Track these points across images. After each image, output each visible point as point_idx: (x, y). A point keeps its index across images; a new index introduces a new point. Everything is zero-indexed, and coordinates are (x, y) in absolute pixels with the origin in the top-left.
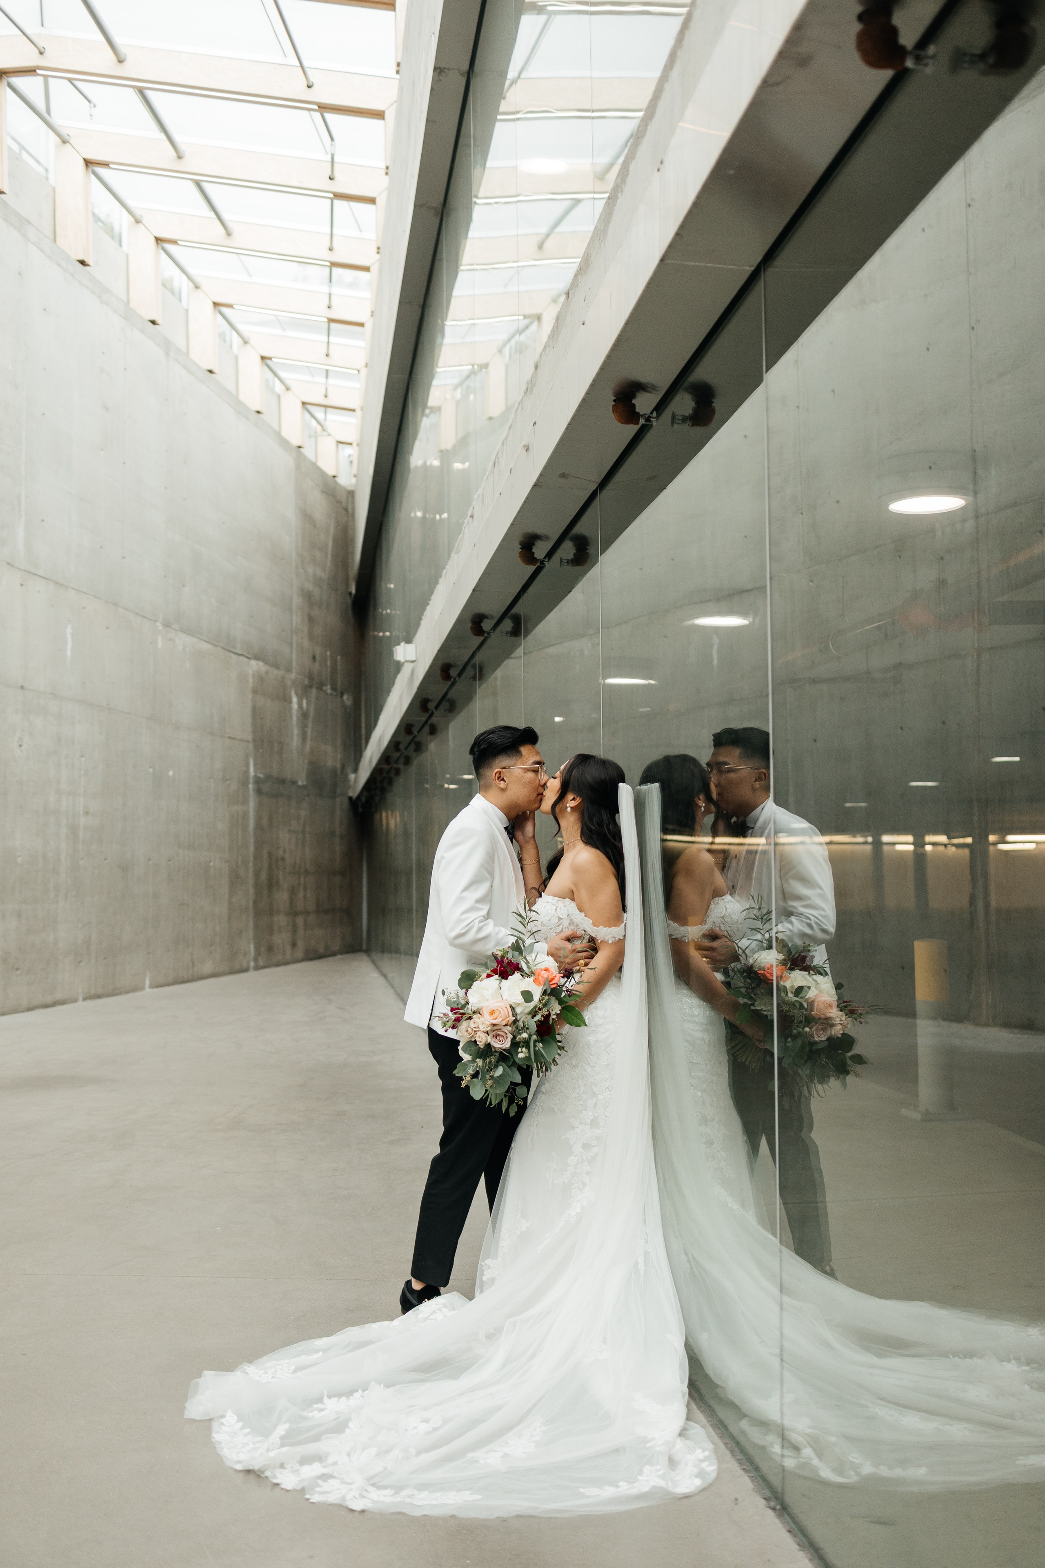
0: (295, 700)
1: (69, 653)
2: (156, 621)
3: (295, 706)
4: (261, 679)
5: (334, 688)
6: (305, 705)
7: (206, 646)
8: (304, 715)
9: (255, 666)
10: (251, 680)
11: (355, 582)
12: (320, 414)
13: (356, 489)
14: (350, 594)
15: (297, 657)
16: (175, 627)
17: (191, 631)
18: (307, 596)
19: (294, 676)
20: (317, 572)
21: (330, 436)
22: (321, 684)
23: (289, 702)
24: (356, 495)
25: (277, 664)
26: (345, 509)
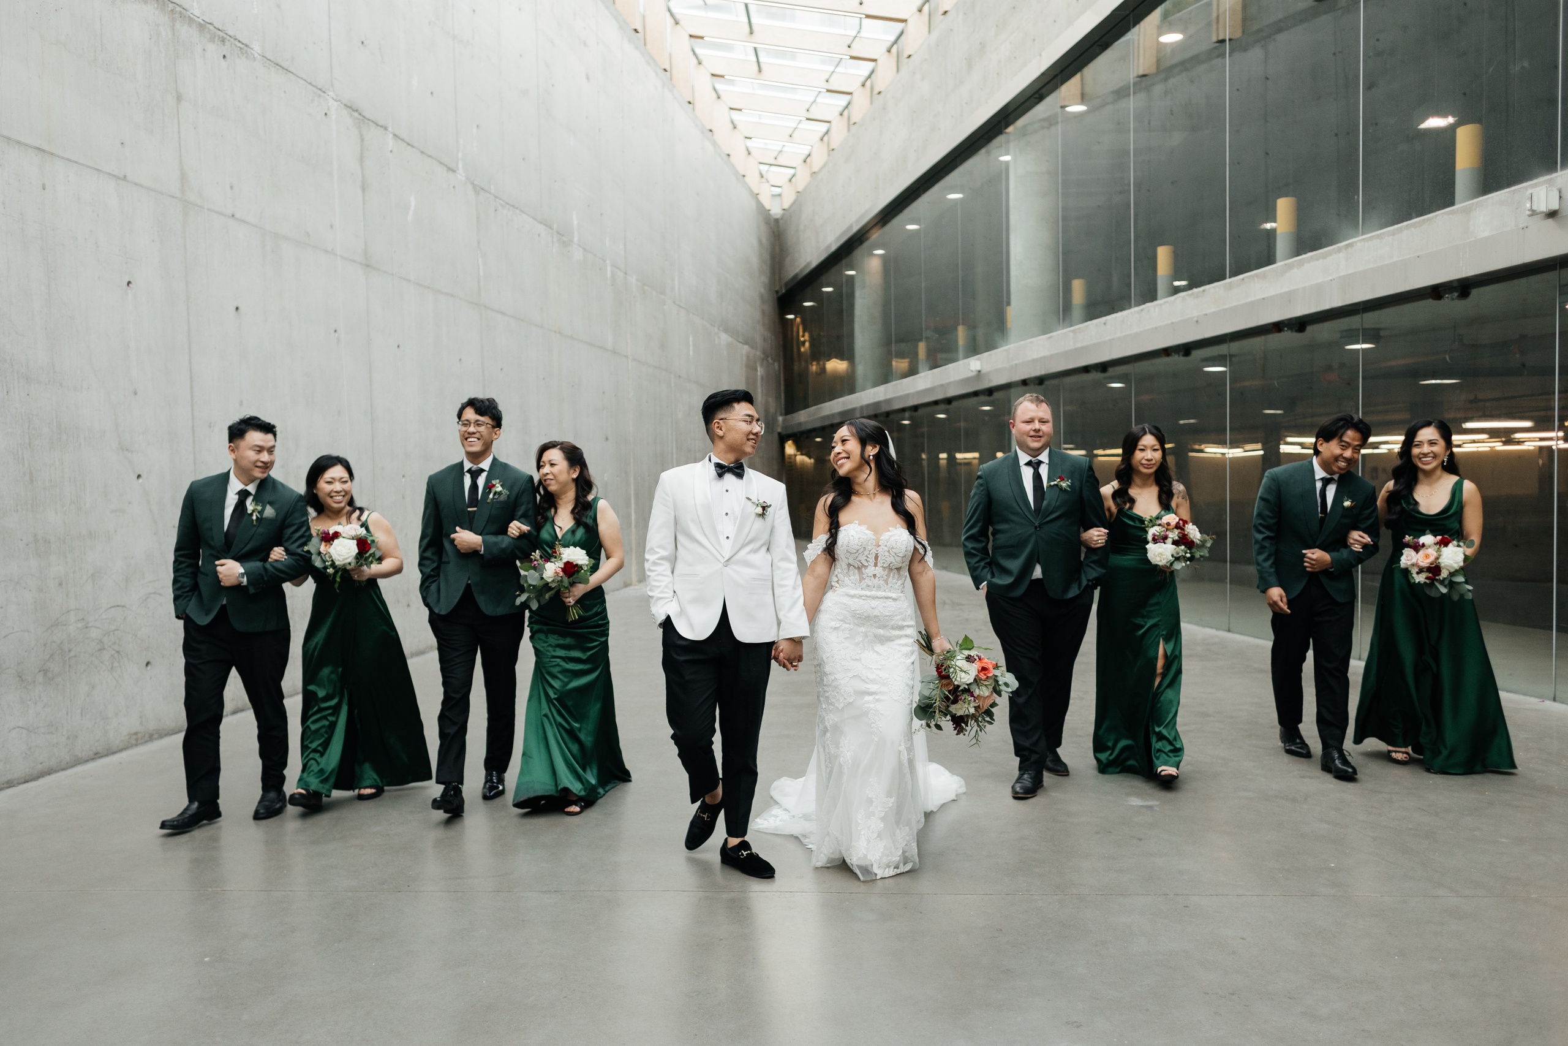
0: (759, 369)
1: (691, 353)
2: (715, 326)
4: (748, 357)
5: (772, 359)
6: (762, 372)
7: (730, 339)
8: (762, 379)
9: (746, 347)
10: (745, 359)
11: (786, 284)
12: (764, 168)
13: (782, 218)
14: (777, 292)
15: (759, 340)
16: (721, 329)
17: (726, 330)
18: (762, 297)
19: (758, 353)
20: (765, 279)
21: (768, 182)
22: (767, 357)
23: (757, 370)
24: (781, 222)
25: (753, 346)
26: (774, 232)
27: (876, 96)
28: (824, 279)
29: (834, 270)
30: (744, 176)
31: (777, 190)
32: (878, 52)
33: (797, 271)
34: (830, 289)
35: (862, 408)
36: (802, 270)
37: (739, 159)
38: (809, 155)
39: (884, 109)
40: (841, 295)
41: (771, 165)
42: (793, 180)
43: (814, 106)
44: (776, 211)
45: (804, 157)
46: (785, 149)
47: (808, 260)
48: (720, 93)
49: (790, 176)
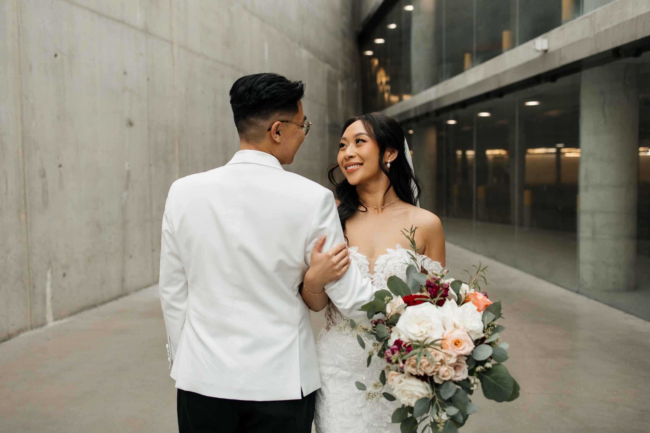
2: (295, 42)
3: (340, 87)
4: (329, 73)
5: (352, 79)
6: (343, 87)
7: (311, 56)
8: (343, 92)
9: (327, 67)
10: (326, 74)
11: (362, 25)
14: (356, 32)
15: (340, 64)
16: (302, 45)
17: (307, 48)
18: (343, 32)
19: (339, 72)
20: (346, 20)
22: (347, 77)
25: (334, 66)
28: (387, 17)
34: (393, 26)
35: (416, 109)
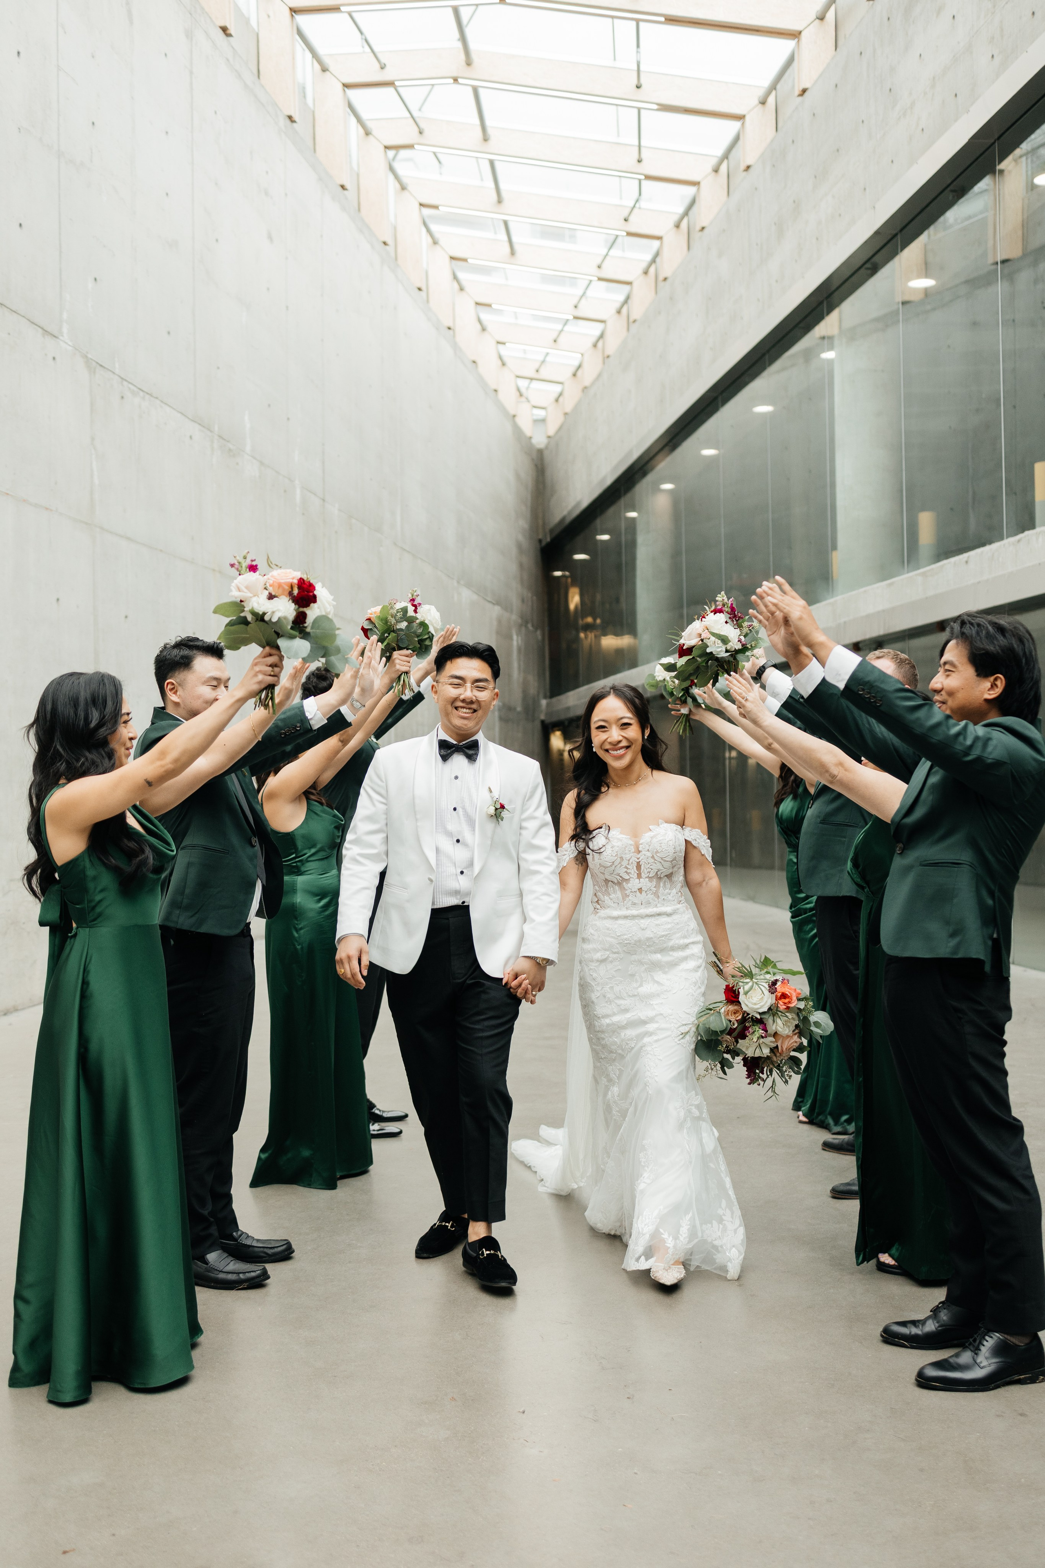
0: (515, 637)
3: (515, 643)
4: (499, 621)
5: (533, 626)
6: (520, 642)
7: (475, 597)
8: (519, 650)
9: (497, 609)
10: (495, 623)
11: (551, 531)
12: (523, 384)
13: (547, 447)
14: (540, 541)
15: (516, 602)
16: (462, 582)
17: (469, 585)
18: (519, 546)
19: (514, 617)
20: (524, 524)
21: (528, 401)
22: (527, 622)
23: (511, 638)
24: (546, 453)
25: (507, 607)
26: (536, 466)
27: (661, 284)
28: (598, 522)
29: (611, 511)
30: (496, 391)
31: (541, 413)
32: (663, 226)
33: (565, 513)
34: (606, 537)
36: (570, 513)
37: (489, 368)
38: (579, 367)
39: (671, 299)
40: (619, 544)
41: (532, 379)
42: (561, 399)
43: (583, 301)
44: (539, 440)
45: (573, 370)
46: (548, 359)
47: (578, 498)
48: (464, 283)
49: (556, 395)
